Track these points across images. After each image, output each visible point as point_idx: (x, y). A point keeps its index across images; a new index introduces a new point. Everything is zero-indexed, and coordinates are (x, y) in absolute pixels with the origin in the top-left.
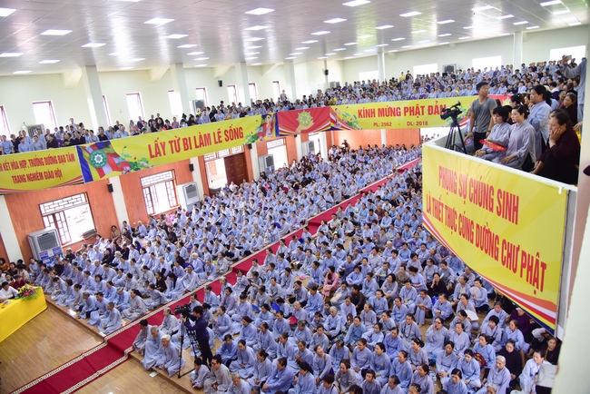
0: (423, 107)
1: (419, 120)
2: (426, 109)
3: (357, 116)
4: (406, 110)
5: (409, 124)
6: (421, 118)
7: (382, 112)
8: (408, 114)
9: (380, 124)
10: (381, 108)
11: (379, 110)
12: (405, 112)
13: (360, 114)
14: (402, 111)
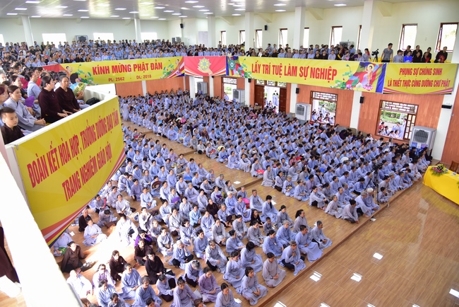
0: (147, 64)
1: (145, 74)
2: (149, 66)
3: (92, 73)
4: (135, 66)
5: (138, 77)
6: (147, 73)
7: (115, 69)
8: (137, 69)
9: (114, 79)
10: (114, 65)
11: (113, 67)
12: (135, 68)
13: (94, 71)
14: (132, 67)
